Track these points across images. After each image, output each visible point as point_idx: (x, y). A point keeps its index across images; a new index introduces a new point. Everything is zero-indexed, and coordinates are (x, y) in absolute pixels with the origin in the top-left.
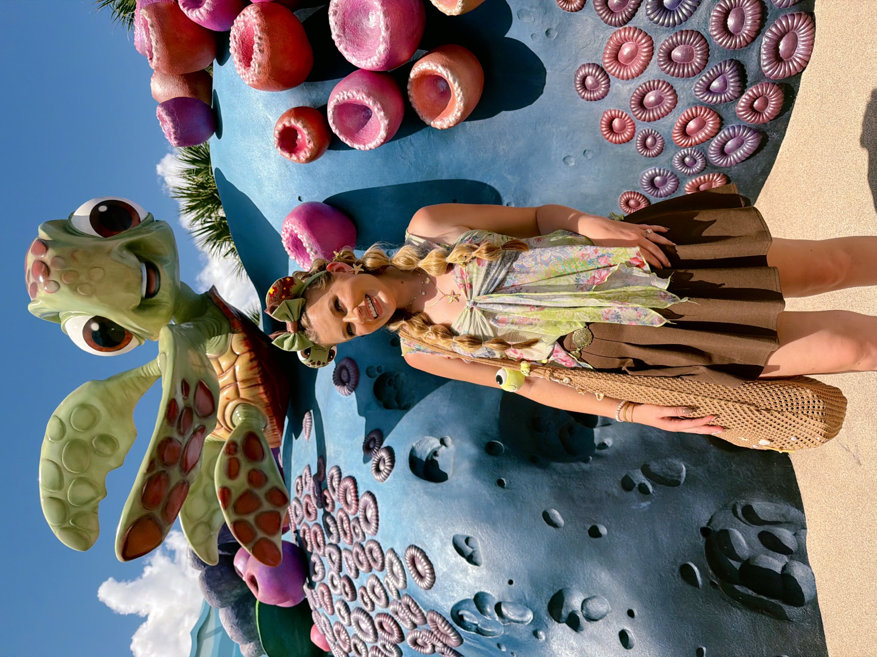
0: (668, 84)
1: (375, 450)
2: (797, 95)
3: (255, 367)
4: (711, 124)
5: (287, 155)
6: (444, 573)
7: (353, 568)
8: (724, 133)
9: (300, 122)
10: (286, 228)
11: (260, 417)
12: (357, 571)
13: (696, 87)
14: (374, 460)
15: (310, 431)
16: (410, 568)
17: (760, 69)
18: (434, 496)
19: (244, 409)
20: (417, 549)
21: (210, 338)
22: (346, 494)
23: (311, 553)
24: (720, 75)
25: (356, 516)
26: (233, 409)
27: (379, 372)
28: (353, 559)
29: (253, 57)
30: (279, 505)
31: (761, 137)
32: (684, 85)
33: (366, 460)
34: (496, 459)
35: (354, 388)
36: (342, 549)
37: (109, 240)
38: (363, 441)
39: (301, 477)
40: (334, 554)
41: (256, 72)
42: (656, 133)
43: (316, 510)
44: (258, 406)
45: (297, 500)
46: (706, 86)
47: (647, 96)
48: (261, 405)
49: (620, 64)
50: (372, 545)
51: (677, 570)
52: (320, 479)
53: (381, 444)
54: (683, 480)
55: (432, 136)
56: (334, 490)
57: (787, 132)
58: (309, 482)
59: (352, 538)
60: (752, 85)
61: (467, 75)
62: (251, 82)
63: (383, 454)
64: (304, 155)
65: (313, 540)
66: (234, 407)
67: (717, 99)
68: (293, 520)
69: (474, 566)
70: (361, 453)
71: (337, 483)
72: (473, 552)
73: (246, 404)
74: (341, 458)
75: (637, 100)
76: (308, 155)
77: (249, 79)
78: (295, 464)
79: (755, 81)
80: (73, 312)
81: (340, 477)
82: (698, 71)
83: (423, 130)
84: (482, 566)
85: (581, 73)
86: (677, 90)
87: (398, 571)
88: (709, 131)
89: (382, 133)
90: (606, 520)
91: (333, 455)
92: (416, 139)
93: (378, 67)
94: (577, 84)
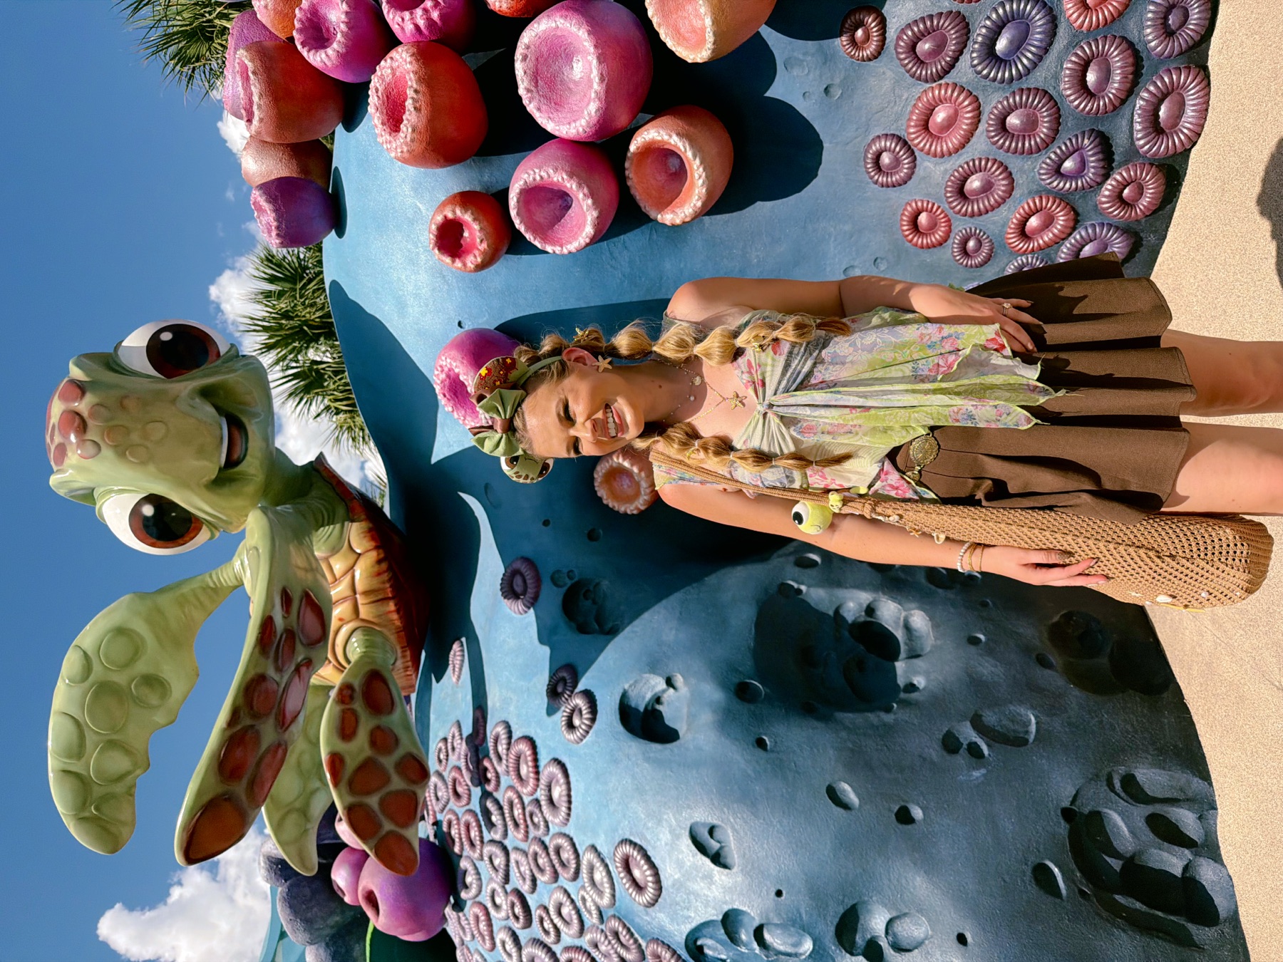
0: (1001, 164)
1: (566, 696)
2: (1183, 180)
3: (384, 572)
4: (1061, 220)
5: (448, 260)
6: (675, 880)
7: (528, 877)
8: (1080, 233)
9: (469, 213)
10: (441, 366)
11: (388, 648)
12: (534, 880)
13: (1041, 168)
14: (564, 711)
15: (461, 669)
16: (622, 875)
17: (1132, 143)
18: (659, 763)
19: (364, 635)
20: (632, 846)
21: (317, 530)
22: (519, 764)
23: (461, 856)
24: (1077, 151)
25: (535, 797)
26: (348, 634)
27: (570, 578)
28: (528, 863)
29: (404, 117)
30: (414, 782)
31: (1133, 240)
32: (1023, 166)
33: (551, 711)
34: (752, 707)
35: (533, 603)
36: (510, 848)
37: (172, 382)
38: (547, 682)
39: (445, 740)
40: (496, 856)
41: (409, 139)
42: (982, 234)
43: (469, 790)
44: (384, 631)
45: (440, 775)
46: (1055, 166)
47: (969, 181)
48: (390, 630)
49: (931, 134)
50: (561, 841)
51: (1029, 873)
52: (477, 742)
53: (575, 686)
54: (1032, 737)
55: (655, 237)
56: (500, 758)
57: (1169, 233)
58: (459, 746)
59: (527, 832)
60: (1120, 167)
61: (713, 148)
62: (399, 154)
63: (579, 702)
64: (472, 260)
65: (463, 836)
66: (350, 631)
67: (1071, 185)
68: (432, 805)
69: (722, 870)
70: (543, 700)
71: (505, 746)
72: (721, 848)
73: (367, 629)
74: (512, 708)
75: (956, 186)
76: (479, 260)
77: (396, 149)
78: (436, 719)
79: (1126, 161)
80: (116, 488)
81: (510, 737)
82: (1045, 145)
83: (644, 227)
84: (735, 870)
85: (874, 148)
86: (1014, 172)
87: (602, 879)
88: (1059, 231)
89: (589, 230)
90: (922, 798)
91: (498, 704)
92: (634, 240)
93: (586, 135)
94: (869, 163)
